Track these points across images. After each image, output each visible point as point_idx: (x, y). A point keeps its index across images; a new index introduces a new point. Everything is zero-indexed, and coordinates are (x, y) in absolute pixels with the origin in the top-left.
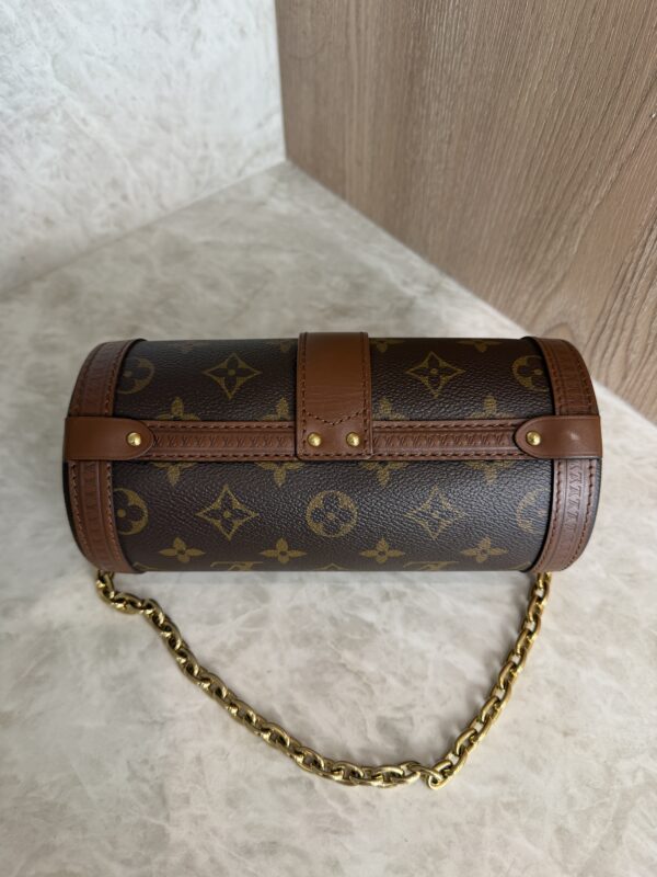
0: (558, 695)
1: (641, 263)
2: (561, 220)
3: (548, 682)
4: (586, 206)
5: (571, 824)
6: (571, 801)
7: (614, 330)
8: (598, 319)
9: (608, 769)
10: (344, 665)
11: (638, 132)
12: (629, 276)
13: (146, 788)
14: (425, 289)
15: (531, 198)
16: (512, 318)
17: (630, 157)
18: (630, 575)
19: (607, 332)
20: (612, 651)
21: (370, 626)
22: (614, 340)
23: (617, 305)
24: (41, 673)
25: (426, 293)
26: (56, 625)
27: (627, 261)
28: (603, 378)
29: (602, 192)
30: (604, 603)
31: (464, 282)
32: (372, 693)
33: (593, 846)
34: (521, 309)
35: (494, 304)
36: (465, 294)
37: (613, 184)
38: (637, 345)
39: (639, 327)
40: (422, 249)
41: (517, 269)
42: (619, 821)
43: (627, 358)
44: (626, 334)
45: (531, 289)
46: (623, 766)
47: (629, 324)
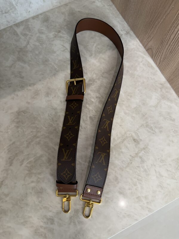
0: (121, 120)
1: (166, 39)
2: (154, 24)
3: (121, 117)
4: (159, 23)
5: (116, 138)
6: (117, 135)
7: (159, 52)
8: (157, 49)
9: (125, 132)
10: (86, 107)
11: (170, 10)
12: (164, 41)
13: (50, 118)
14: (125, 33)
15: (149, 18)
16: (142, 44)
17: (168, 14)
18: (144, 103)
19: (158, 53)
20: (134, 115)
21: (93, 102)
22: (159, 54)
23: (161, 47)
24: (35, 97)
25: (126, 34)
26: (38, 90)
27: (164, 38)
28: (156, 63)
29: (162, 21)
30: (136, 107)
31: (135, 33)
32: (90, 112)
33: (118, 142)
34: (144, 43)
35: (139, 40)
36: (134, 36)
37: (164, 19)
38: (163, 57)
39: (163, 53)
40: (128, 22)
41: (145, 33)
42: (124, 140)
43: (161, 59)
44: (161, 54)
45: (146, 38)
46: (128, 133)
47: (162, 52)
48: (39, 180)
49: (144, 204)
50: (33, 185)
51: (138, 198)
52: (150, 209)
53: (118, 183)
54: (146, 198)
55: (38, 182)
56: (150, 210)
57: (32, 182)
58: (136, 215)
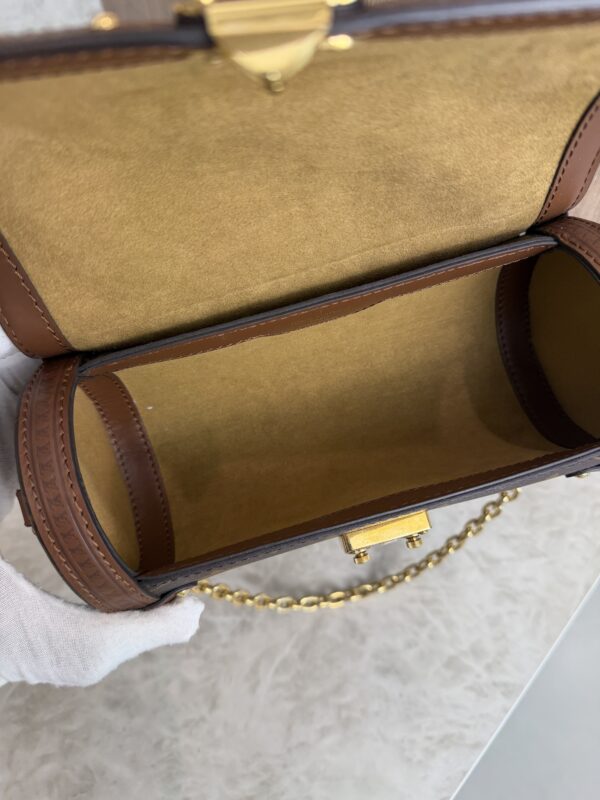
48: (68, 741)
49: (478, 676)
50: (48, 769)
51: (451, 663)
52: (505, 685)
53: (363, 640)
54: (476, 652)
55: (67, 751)
56: (508, 691)
57: (45, 759)
58: (467, 726)
